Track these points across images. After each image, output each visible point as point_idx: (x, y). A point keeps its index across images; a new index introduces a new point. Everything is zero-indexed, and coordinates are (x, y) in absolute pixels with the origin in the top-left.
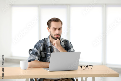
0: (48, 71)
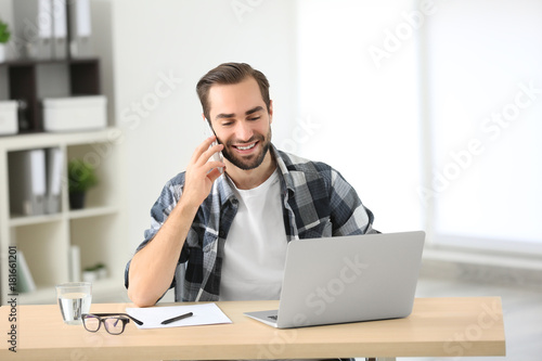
0: (276, 325)
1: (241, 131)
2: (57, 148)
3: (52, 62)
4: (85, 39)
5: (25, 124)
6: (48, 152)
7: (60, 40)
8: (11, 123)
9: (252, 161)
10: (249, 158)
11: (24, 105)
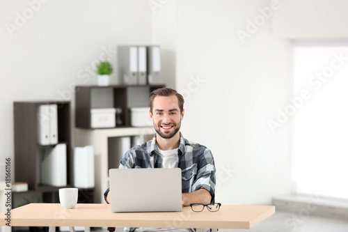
1: (165, 119)
2: (139, 136)
3: (138, 86)
4: (157, 73)
5: (120, 122)
6: (132, 138)
7: (142, 74)
8: (111, 121)
9: (168, 134)
10: (167, 132)
11: (119, 111)
